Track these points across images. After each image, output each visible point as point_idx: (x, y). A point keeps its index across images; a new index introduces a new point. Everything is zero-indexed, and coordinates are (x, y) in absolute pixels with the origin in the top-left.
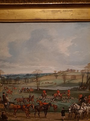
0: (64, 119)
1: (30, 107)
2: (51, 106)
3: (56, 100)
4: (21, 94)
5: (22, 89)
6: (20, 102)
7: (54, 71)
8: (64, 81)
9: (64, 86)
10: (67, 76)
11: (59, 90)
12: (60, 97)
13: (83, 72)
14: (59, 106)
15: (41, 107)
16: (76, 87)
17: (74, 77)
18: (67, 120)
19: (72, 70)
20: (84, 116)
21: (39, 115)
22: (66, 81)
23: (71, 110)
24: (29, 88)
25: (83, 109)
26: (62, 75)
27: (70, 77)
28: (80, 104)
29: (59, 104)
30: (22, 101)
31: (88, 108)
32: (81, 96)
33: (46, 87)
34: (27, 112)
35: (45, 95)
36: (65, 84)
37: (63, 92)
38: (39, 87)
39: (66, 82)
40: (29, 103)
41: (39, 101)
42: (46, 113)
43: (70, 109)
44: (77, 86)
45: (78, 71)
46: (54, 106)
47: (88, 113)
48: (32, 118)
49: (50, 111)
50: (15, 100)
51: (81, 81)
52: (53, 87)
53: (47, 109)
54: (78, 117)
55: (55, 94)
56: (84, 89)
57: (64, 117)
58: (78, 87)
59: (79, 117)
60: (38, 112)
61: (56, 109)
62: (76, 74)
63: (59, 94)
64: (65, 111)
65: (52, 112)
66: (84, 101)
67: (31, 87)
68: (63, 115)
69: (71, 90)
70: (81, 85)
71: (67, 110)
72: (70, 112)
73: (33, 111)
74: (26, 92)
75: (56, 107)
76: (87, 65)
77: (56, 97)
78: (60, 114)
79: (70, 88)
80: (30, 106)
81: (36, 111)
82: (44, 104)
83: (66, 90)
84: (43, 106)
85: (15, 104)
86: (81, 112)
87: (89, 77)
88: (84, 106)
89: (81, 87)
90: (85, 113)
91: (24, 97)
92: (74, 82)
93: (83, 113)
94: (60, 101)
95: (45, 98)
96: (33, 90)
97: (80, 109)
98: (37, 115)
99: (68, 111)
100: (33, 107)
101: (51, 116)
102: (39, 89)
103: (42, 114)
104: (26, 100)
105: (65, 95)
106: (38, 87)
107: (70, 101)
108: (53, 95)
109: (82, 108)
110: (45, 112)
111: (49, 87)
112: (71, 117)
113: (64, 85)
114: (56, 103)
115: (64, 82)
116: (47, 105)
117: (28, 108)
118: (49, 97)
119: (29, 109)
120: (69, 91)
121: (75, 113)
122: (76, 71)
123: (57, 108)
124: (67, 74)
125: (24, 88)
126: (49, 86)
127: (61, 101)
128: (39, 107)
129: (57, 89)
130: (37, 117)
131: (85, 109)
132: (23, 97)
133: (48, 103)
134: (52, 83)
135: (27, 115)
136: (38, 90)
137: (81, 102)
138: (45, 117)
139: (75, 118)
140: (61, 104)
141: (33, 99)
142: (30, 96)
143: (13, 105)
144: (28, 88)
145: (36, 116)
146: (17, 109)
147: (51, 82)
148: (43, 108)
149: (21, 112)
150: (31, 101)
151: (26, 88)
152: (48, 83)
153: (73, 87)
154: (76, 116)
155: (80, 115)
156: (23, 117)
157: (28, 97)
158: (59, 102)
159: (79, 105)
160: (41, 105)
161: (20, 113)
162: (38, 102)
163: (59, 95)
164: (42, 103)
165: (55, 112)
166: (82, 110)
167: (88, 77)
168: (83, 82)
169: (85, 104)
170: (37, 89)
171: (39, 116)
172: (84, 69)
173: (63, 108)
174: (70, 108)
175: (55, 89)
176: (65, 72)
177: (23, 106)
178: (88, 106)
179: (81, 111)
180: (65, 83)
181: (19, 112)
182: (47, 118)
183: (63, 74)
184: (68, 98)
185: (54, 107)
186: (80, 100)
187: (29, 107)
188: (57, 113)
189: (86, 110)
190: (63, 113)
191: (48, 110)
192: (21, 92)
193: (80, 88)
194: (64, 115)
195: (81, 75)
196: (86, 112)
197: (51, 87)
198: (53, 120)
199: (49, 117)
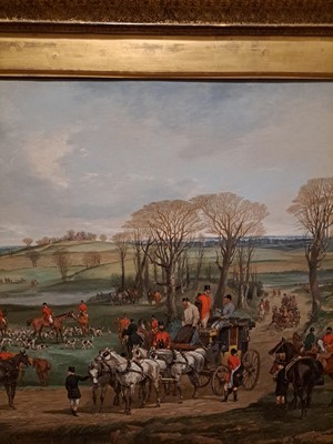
0: (80, 410)
2: (27, 363)
3: (41, 341)
7: (24, 241)
8: (64, 271)
9: (63, 291)
10: (72, 257)
11: (50, 307)
12: (55, 328)
13: (122, 240)
14: (55, 364)
16: (106, 292)
17: (95, 260)
18: (91, 413)
19: (83, 234)
20: (144, 394)
22: (69, 274)
23: (100, 375)
25: (140, 369)
26: (54, 254)
27: (80, 260)
28: (126, 350)
29: (53, 355)
31: (153, 364)
32: (126, 323)
35: (2, 326)
36: (65, 283)
37: (64, 312)
39: (70, 277)
42: (14, 390)
43: (94, 372)
44: (108, 288)
45: (103, 237)
46: (37, 362)
47: (156, 385)
51: (116, 270)
52: (29, 296)
54: (124, 398)
55: (36, 321)
56: (131, 299)
57: (78, 401)
58: (113, 291)
59: (130, 398)
61: (44, 376)
62: (99, 249)
63: (51, 320)
64: (78, 378)
66: (138, 341)
68: (73, 395)
69: (90, 303)
70: (121, 283)
71: (84, 376)
72: (95, 381)
75: (44, 367)
76: (131, 219)
77: (40, 331)
78: (63, 390)
79: (85, 297)
82: (1, 358)
83: (72, 306)
86: (134, 380)
87: (142, 257)
88: (141, 358)
89: (119, 291)
90: (147, 384)
92: (96, 277)
93: (142, 383)
94: (58, 343)
95: (4, 336)
97: (128, 371)
99: (87, 377)
101: (31, 403)
105: (71, 321)
107: (92, 342)
108: (29, 324)
109: (133, 364)
110: (7, 386)
112: (102, 399)
113: (63, 285)
114: (43, 353)
115: (64, 278)
116: (13, 360)
118: (16, 332)
120: (83, 306)
121: (112, 384)
122: (98, 239)
123: (47, 368)
124: (70, 250)
126: (11, 292)
127: (61, 346)
129: (41, 303)
131: (146, 368)
133: (14, 354)
134: (22, 281)
137: (130, 344)
138: (11, 406)
139: (116, 403)
140: (61, 355)
147: (19, 278)
152: (8, 281)
153: (93, 294)
154: (117, 397)
155: (133, 391)
158: (53, 350)
159: (123, 355)
163: (51, 325)
165: (42, 384)
166: (137, 375)
167: (139, 259)
168: (127, 273)
169: (143, 352)
172: (122, 231)
173: (71, 369)
174: (93, 368)
175: (33, 304)
176: (60, 241)
178: (153, 357)
179: (132, 378)
180: (68, 280)
182: (19, 409)
183: (56, 251)
184: (84, 331)
185: (39, 366)
186: (123, 336)
188: (50, 387)
189: (150, 370)
190: (72, 387)
191: (18, 380)
193: (120, 296)
194: (79, 397)
195: (117, 250)
196: (151, 381)
197: (20, 296)
198: (38, 416)
199: (25, 404)
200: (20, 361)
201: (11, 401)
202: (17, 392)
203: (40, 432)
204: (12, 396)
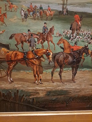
1: (44, 56)
4: (24, 23)
5: (28, 10)
6: (22, 43)
15: (67, 57)
21: (61, 76)
24: (45, 7)
30: (26, 41)
33: (82, 7)
34: (35, 69)
35: (78, 27)
38: (66, 4)
40: (43, 47)
41: (64, 42)
48: (45, 84)
49: (83, 67)
50: (11, 38)
53: (79, 61)
60: (59, 70)
65: (88, 67)
67: (49, 3)
73: (48, 67)
74: (38, 19)
80: (44, 53)
81: (55, 67)
82: (73, 49)
84: (70, 54)
85: (11, 47)
91: (32, 31)
95: (78, 34)
96: (52, 12)
98: (56, 75)
100: (51, 56)
101: (84, 79)
102: (67, 11)
103: (67, 73)
104: (36, 40)
106: (63, 4)
110: (73, 68)
111: (87, 6)
116: (80, 51)
117: (39, 59)
118: (85, 32)
119: (41, 61)
125: (34, 5)
126: (88, 3)
128: (61, 58)
130: (57, 81)
132: (29, 30)
135: (35, 76)
136: (63, 12)
138: (73, 80)
141: (51, 37)
142: (45, 29)
143: (6, 50)
144: (41, 8)
145: (54, 78)
146: (14, 61)
148: (70, 59)
149: (24, 69)
150: (46, 42)
151: (38, 5)
156: (27, 81)
157: (41, 32)
160: (68, 51)
161: (21, 71)
162: (62, 45)
164: (70, 47)
170: (61, 10)
171: (61, 79)
177: (27, 53)
181: (19, 70)
182: (77, 82)
187: (42, 56)
191: (80, 64)
192: (26, 16)
198: (87, 87)
199: (81, 80)
200: (84, 52)
201: (73, 77)
202: (78, 72)
203: (85, 97)
204: (74, 74)
